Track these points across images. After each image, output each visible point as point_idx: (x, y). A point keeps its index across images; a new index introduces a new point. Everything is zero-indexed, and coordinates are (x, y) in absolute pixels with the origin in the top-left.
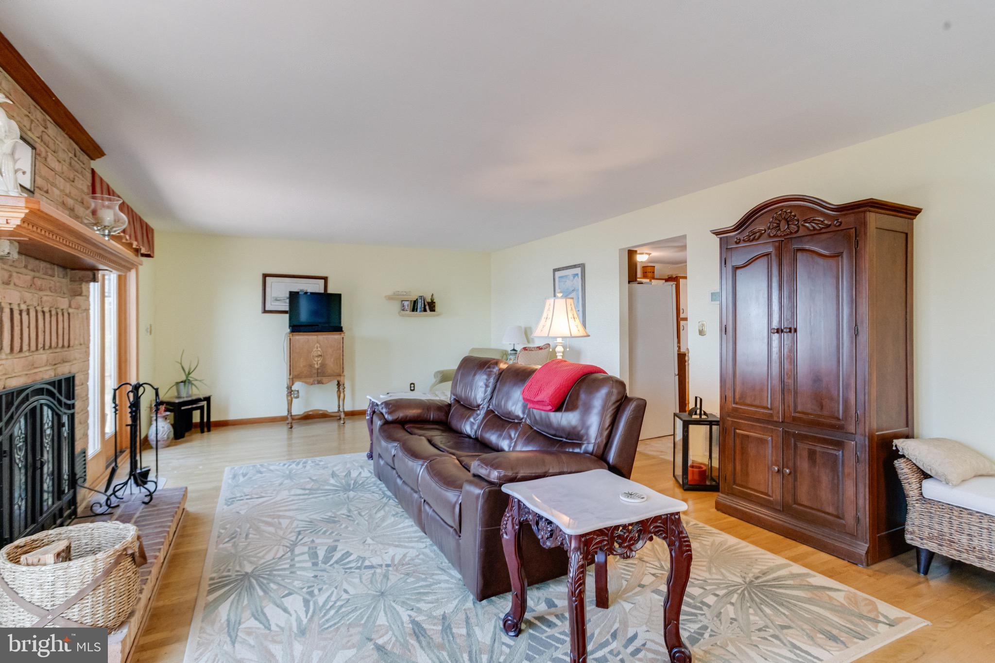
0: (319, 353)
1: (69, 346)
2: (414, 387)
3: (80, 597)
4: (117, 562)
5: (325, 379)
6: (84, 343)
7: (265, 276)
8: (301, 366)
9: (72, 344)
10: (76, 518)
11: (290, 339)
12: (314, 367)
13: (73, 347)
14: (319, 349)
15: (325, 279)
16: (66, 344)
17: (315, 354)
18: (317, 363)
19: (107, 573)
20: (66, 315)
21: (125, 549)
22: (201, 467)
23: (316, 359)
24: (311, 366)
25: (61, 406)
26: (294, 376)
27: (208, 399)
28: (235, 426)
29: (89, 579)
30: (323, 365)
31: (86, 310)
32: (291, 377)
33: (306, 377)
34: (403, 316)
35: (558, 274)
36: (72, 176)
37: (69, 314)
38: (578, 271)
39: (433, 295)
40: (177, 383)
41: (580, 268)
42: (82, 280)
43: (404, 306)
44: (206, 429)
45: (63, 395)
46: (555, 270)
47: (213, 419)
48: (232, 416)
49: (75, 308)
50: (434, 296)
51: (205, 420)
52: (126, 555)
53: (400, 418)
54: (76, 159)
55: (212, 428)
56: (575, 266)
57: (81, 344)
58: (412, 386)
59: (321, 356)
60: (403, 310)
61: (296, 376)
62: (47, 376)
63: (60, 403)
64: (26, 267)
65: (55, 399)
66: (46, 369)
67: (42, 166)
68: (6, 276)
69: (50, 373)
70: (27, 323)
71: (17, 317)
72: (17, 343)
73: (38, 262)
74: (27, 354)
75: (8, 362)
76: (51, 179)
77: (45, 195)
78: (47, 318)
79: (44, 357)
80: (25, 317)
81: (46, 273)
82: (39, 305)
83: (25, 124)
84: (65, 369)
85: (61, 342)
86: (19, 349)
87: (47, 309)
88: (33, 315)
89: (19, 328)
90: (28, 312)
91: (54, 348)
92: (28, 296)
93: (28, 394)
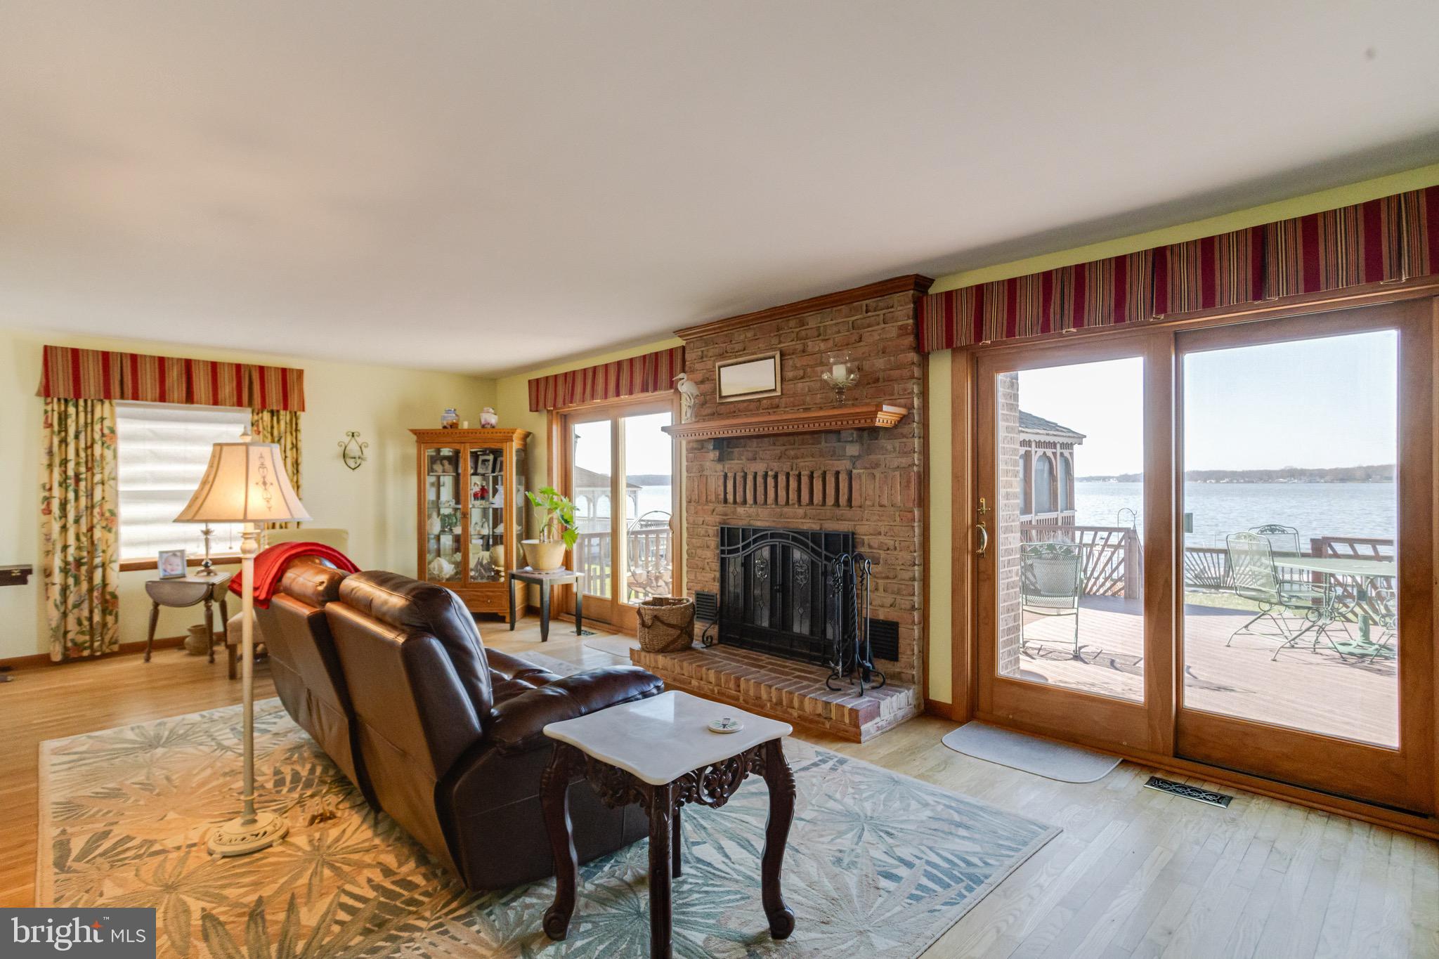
1: (850, 505)
9: (856, 503)
13: (860, 507)
16: (843, 499)
20: (844, 476)
37: (850, 475)
49: (864, 469)
54: (869, 314)
62: (805, 527)
63: (819, 555)
64: (774, 444)
65: (808, 548)
66: (804, 521)
67: (796, 360)
68: (750, 455)
69: (810, 525)
70: (773, 484)
71: (760, 480)
72: (760, 498)
73: (791, 438)
74: (773, 506)
75: (752, 510)
76: (810, 363)
77: (802, 381)
78: (805, 480)
79: (801, 511)
80: (770, 481)
81: (803, 444)
82: (792, 469)
83: (773, 343)
84: (843, 527)
85: (830, 500)
86: (762, 502)
87: (805, 473)
88: (782, 479)
89: (763, 488)
90: (776, 477)
91: (817, 505)
92: (775, 466)
93: (767, 534)
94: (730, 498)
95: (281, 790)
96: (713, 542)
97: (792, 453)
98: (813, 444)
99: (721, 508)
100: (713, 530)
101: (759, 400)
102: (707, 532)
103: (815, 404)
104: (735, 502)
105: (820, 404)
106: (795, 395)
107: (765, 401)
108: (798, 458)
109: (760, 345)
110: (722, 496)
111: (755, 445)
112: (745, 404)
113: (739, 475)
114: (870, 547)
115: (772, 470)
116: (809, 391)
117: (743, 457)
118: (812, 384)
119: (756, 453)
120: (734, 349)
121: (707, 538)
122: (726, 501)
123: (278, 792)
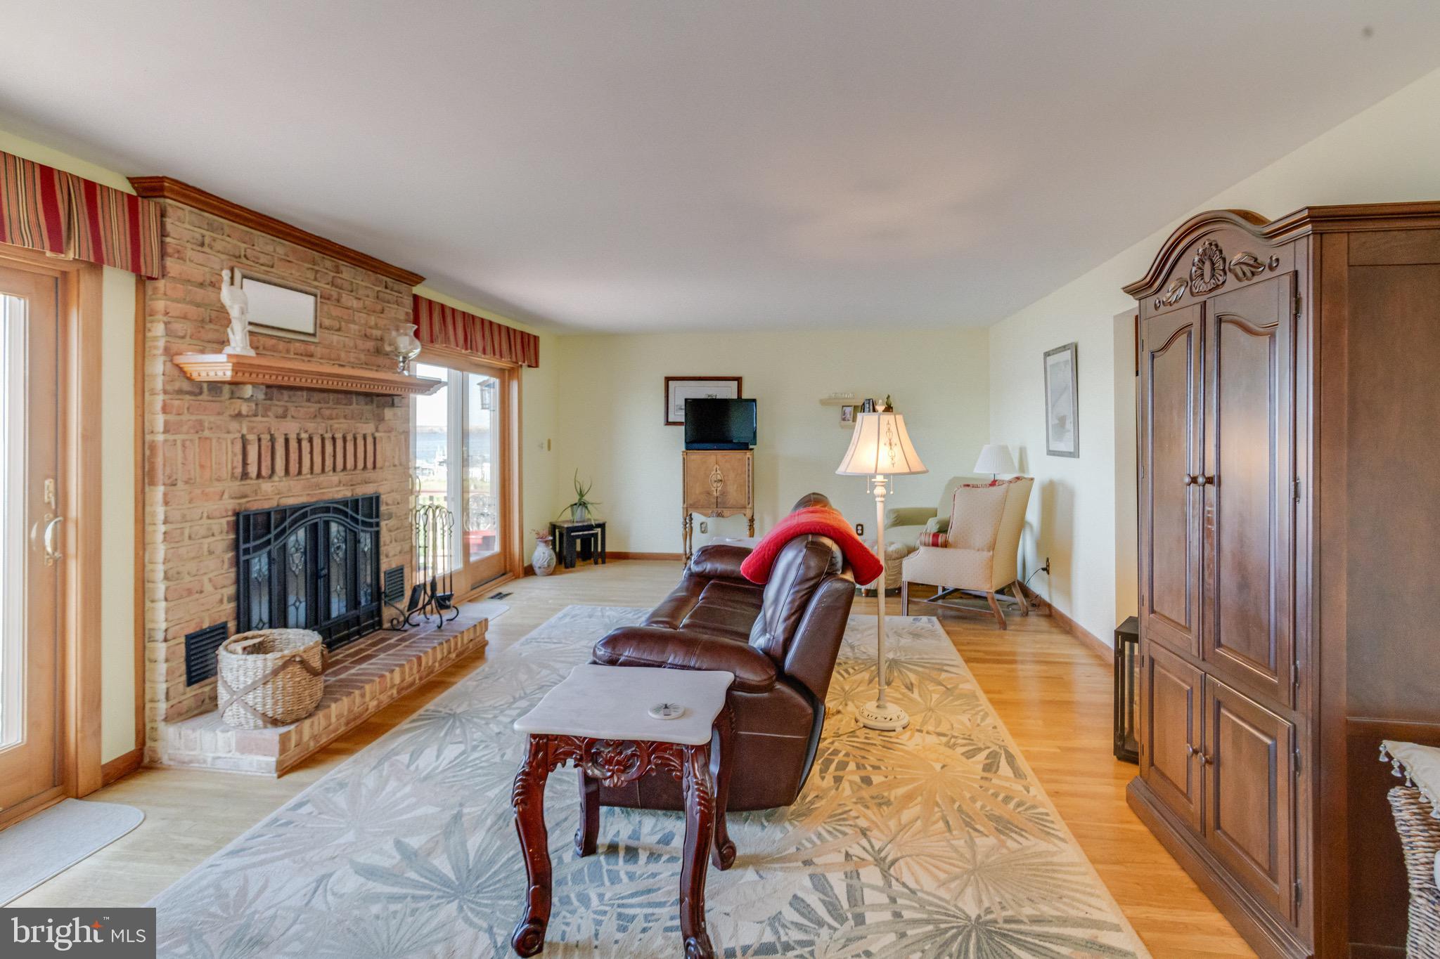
0: (719, 477)
1: (374, 467)
2: (862, 530)
3: (253, 687)
4: (284, 666)
5: (726, 512)
6: (401, 465)
7: (668, 379)
8: (697, 492)
9: (378, 465)
10: (381, 628)
11: (684, 459)
12: (712, 495)
13: (381, 468)
14: (718, 472)
15: (739, 380)
16: (370, 464)
17: (714, 478)
18: (716, 489)
19: (275, 673)
20: (370, 440)
21: (294, 656)
22: (550, 601)
23: (715, 485)
24: (709, 493)
25: (358, 524)
26: (690, 507)
27: (602, 526)
28: (638, 561)
29: (260, 674)
30: (724, 493)
31: (404, 432)
32: (685, 506)
33: (703, 507)
34: (842, 427)
35: (1051, 360)
36: (379, 307)
37: (375, 439)
38: (1067, 355)
39: (889, 396)
40: (572, 506)
41: (1069, 352)
42: (384, 406)
43: (844, 414)
44: (600, 560)
45: (360, 512)
46: (1047, 354)
47: (608, 549)
48: (634, 548)
49: (385, 432)
50: (891, 399)
51: (599, 550)
52: (294, 661)
53: (707, 571)
54: (388, 291)
55: (607, 560)
56: (1064, 348)
57: (395, 466)
58: (860, 528)
59: (721, 481)
60: (844, 419)
61: (691, 505)
62: (339, 496)
63: (356, 521)
64: (308, 400)
65: (347, 517)
66: (338, 489)
67: (332, 307)
68: (280, 411)
69: (344, 493)
70: (308, 449)
71: (293, 445)
72: (294, 467)
73: (325, 395)
74: (309, 476)
75: (282, 484)
76: (346, 317)
77: (337, 333)
78: (339, 443)
79: (335, 478)
80: (305, 445)
81: (338, 403)
82: (327, 432)
83: (308, 276)
84: (369, 490)
85: (360, 465)
86: (296, 472)
87: (339, 436)
88: (317, 442)
89: (297, 454)
90: (311, 440)
91: (350, 470)
92: (311, 426)
93: (307, 512)
94: (253, 470)
95: (844, 756)
96: (221, 540)
97: (327, 412)
98: (346, 405)
99: (236, 486)
100: (224, 523)
101: (290, 341)
102: (209, 529)
103: (349, 362)
104: (259, 476)
105: (353, 363)
106: (329, 347)
107: (298, 345)
108: (332, 419)
109: (293, 272)
110: (239, 470)
111: (286, 398)
112: (274, 341)
113: (266, 437)
114: (387, 504)
115: (306, 432)
116: (344, 347)
117: (270, 414)
118: (347, 339)
119: (286, 410)
120: (258, 258)
121: (211, 539)
122: (245, 475)
123: (847, 755)
